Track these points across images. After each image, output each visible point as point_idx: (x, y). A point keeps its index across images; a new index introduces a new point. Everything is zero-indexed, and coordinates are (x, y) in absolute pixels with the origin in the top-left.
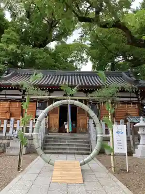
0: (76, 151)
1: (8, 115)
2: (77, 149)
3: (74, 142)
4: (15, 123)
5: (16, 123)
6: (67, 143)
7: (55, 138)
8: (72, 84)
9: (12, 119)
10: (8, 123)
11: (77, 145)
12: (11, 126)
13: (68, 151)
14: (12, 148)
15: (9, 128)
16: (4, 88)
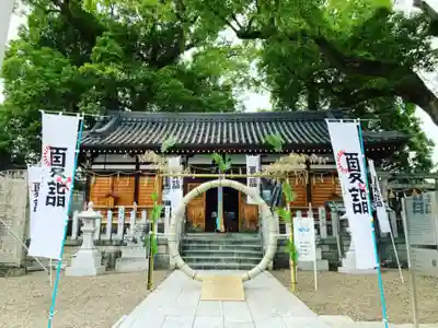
0: (237, 265)
1: (111, 200)
2: (240, 261)
3: (233, 248)
4: (127, 215)
5: (129, 215)
6: (221, 250)
7: (200, 242)
8: (228, 142)
9: (121, 208)
10: (115, 215)
11: (240, 254)
12: (120, 221)
13: (224, 264)
14: (126, 259)
15: (116, 225)
16: (97, 152)
